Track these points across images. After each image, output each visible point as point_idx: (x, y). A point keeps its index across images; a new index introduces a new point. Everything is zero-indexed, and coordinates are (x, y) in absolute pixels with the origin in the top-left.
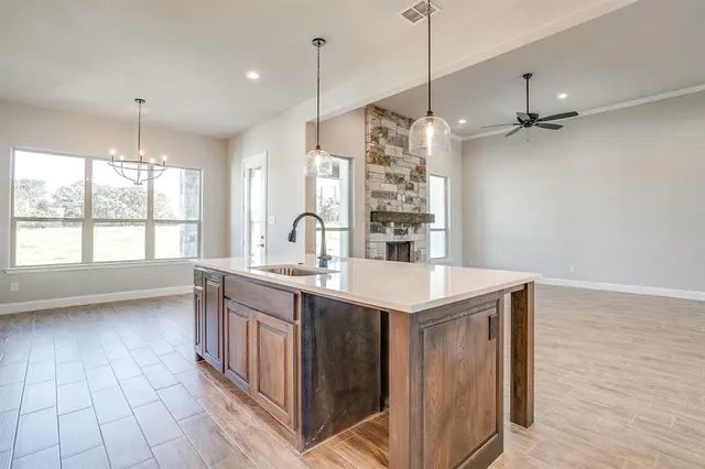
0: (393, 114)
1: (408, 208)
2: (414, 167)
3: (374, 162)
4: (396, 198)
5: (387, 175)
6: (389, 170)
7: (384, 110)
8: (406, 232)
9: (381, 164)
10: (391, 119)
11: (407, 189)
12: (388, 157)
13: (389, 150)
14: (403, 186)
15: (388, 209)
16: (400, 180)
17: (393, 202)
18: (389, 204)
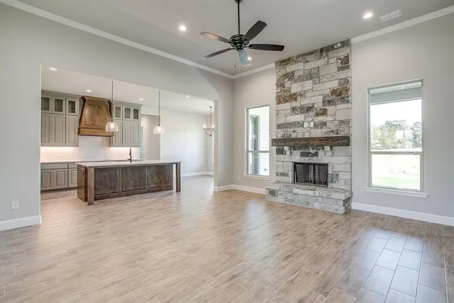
0: (299, 56)
1: (318, 133)
2: (328, 92)
3: (279, 102)
4: (302, 126)
5: (293, 109)
6: (295, 104)
7: (289, 59)
8: (316, 154)
9: (287, 101)
10: (296, 62)
11: (317, 114)
12: (295, 94)
13: (295, 88)
14: (312, 114)
15: (294, 136)
16: (309, 109)
17: (299, 130)
18: (294, 131)
